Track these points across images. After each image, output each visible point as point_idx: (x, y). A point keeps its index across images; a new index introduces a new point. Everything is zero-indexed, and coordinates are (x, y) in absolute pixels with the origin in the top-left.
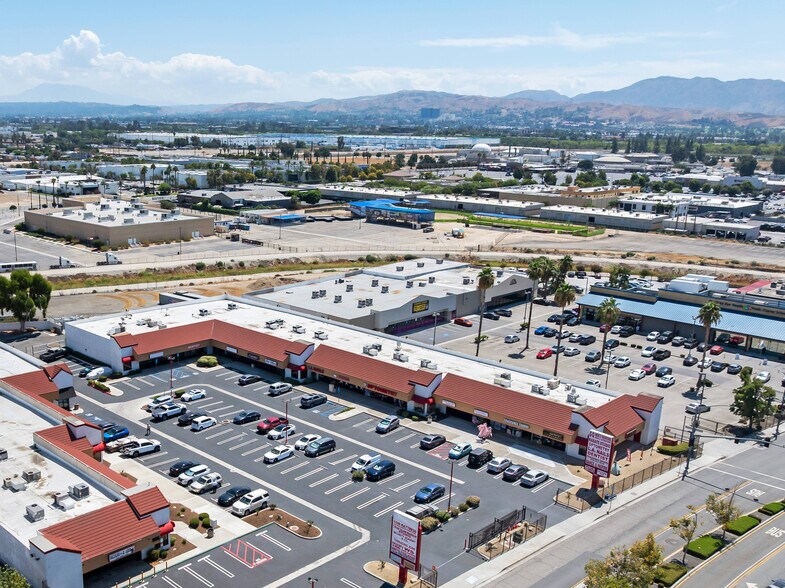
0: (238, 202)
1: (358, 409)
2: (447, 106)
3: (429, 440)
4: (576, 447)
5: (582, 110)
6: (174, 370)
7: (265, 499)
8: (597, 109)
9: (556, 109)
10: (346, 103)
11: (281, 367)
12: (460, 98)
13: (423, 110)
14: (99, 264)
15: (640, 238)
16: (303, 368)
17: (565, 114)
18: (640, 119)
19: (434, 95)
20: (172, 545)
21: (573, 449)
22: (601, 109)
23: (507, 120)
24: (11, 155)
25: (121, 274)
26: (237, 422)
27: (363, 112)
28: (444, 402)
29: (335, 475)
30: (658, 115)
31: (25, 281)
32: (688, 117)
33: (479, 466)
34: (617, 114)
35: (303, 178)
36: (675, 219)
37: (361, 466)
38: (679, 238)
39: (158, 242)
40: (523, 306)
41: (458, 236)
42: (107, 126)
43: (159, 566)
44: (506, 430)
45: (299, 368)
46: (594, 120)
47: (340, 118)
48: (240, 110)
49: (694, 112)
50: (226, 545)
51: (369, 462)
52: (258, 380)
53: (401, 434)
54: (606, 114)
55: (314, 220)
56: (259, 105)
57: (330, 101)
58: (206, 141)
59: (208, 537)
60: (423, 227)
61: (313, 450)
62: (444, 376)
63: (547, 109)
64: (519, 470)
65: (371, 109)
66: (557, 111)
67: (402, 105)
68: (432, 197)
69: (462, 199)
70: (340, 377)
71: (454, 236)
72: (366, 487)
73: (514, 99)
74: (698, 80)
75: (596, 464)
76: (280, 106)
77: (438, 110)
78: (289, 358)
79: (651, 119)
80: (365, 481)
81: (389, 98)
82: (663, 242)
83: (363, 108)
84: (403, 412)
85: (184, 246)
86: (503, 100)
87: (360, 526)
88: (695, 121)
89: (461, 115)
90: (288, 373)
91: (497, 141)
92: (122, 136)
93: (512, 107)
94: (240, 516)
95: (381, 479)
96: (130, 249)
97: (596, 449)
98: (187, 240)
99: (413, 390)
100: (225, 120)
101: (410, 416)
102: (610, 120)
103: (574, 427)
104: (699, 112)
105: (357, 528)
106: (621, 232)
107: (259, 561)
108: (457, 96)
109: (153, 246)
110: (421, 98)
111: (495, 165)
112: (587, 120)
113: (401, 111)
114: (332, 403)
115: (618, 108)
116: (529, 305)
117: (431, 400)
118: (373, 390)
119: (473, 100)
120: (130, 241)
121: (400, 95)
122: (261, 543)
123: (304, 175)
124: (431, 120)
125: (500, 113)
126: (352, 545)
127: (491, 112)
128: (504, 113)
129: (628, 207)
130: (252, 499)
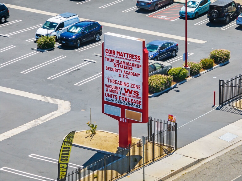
29: (11, 47)
37: (49, 31)
80: (56, 50)
105: (50, 100)
126: (43, 118)
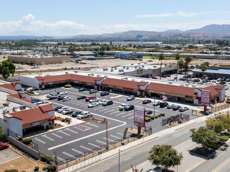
0: (78, 55)
1: (120, 96)
2: (145, 34)
3: (146, 101)
4: (197, 100)
5: (188, 35)
6: (56, 89)
7: (88, 114)
8: (193, 34)
9: (179, 34)
10: (112, 35)
11: (93, 85)
12: (149, 32)
13: (137, 35)
14: (32, 68)
15: (211, 60)
16: (101, 85)
17: (183, 36)
18: (207, 37)
19: (140, 31)
20: (55, 125)
21: (196, 101)
22: (194, 34)
23: (164, 38)
24: (4, 47)
25: (39, 71)
26: (79, 99)
27: (118, 37)
28: (150, 91)
29: (113, 110)
30: (212, 35)
31: (7, 64)
32: (222, 36)
33: (164, 107)
34: (199, 36)
35: (99, 50)
36: (222, 55)
37: (122, 107)
38: (224, 60)
39: (52, 64)
40: (174, 75)
41: (151, 61)
42: (36, 41)
43: (51, 131)
44: (172, 99)
45: (99, 85)
46: (192, 37)
47: (110, 38)
48: (78, 37)
49: (223, 34)
50: (75, 126)
51: (125, 106)
52: (86, 90)
53: (136, 101)
54: (196, 36)
55: (103, 59)
56: (85, 35)
57: (107, 34)
58: (67, 44)
59: (68, 124)
60: (139, 60)
61: (105, 104)
62: (149, 83)
63: (177, 35)
64: (178, 107)
65: (120, 36)
66: (180, 35)
67: (130, 35)
68: (142, 53)
69: (151, 53)
70: (113, 87)
71: (150, 61)
72: (124, 112)
73: (166, 32)
74: (224, 25)
75: (205, 102)
76: (92, 36)
77: (142, 36)
78: (96, 82)
79: (211, 37)
80: (124, 111)
81: (126, 33)
82: (219, 61)
83: (118, 36)
84: (136, 95)
85: (60, 64)
86: (162, 33)
87: (123, 121)
88: (224, 37)
89: (149, 37)
90: (96, 87)
91: (161, 43)
92: (40, 43)
93: (165, 34)
94: (80, 119)
95: (130, 110)
96: (42, 65)
97: (204, 96)
98: (61, 63)
99: (139, 87)
100: (73, 40)
101: (138, 97)
102: (197, 37)
103: (196, 94)
104: (225, 35)
105: (122, 122)
106: (204, 59)
107: (87, 129)
108: (148, 32)
109: (50, 64)
110: (136, 32)
111: (161, 47)
112: (190, 37)
113: (130, 36)
114: (111, 95)
115: (200, 34)
116: (176, 75)
117: (145, 91)
118: (125, 89)
119: (153, 33)
120: (42, 63)
121: (130, 32)
122: (87, 125)
123: (99, 49)
124: (140, 39)
125: (162, 36)
126: (120, 125)
127: (159, 36)
128: (163, 36)
129: (206, 53)
130: (84, 114)
